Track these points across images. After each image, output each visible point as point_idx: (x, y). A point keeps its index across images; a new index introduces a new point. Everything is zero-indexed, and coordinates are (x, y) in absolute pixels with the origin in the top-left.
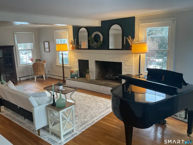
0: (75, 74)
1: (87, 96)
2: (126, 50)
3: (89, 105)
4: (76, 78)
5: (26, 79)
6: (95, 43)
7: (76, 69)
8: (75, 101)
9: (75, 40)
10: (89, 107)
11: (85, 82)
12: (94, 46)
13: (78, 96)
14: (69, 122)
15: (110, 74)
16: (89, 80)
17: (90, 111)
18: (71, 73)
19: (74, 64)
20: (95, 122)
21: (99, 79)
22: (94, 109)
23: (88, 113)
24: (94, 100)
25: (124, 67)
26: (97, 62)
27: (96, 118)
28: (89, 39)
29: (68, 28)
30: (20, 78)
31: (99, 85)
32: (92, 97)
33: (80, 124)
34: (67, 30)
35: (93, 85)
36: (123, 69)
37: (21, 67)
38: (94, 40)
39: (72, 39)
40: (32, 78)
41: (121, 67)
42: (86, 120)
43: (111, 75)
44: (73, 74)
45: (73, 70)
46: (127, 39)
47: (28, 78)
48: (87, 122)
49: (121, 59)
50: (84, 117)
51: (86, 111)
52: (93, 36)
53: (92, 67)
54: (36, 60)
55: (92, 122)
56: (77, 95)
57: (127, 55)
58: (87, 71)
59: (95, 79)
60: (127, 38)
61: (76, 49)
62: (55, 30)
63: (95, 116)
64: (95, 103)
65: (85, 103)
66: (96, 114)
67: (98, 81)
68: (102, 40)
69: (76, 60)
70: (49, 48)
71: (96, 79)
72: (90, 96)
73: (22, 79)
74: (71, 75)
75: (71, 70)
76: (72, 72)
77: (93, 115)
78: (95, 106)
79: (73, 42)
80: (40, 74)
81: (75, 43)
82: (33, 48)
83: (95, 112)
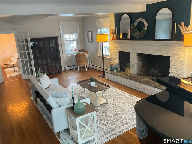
0: (114, 67)
1: (123, 94)
2: (176, 41)
3: (122, 106)
4: (115, 71)
5: (71, 68)
6: (138, 32)
7: (116, 61)
8: (107, 101)
9: (116, 29)
10: (122, 109)
11: (124, 77)
12: (136, 36)
13: (114, 93)
14: (90, 130)
15: (155, 69)
16: (129, 75)
17: (121, 115)
18: (111, 66)
19: (114, 56)
20: (124, 132)
21: (141, 75)
22: (126, 113)
23: (118, 118)
24: (130, 100)
25: (173, 63)
26: (139, 55)
27: (126, 126)
28: (131, 28)
29: (110, 16)
30: (65, 67)
31: (139, 82)
32: (129, 96)
33: (106, 131)
34: (109, 17)
35: (133, 81)
36: (171, 66)
37: (66, 57)
38: (136, 28)
39: (113, 28)
40: (75, 68)
41: (169, 63)
42: (113, 127)
43: (156, 72)
44: (112, 67)
45: (113, 62)
46: (179, 27)
47: (72, 67)
48: (114, 130)
49: (169, 53)
50: (112, 123)
51: (117, 114)
52: (136, 24)
53: (134, 60)
54: (80, 50)
55: (119, 130)
56: (113, 91)
57: (178, 48)
58: (127, 64)
59: (136, 74)
60: (179, 25)
61: (117, 39)
62: (98, 19)
63: (126, 123)
64: (130, 105)
65: (119, 103)
66: (128, 121)
67: (139, 77)
68: (146, 28)
69: (116, 52)
70: (92, 38)
71: (138, 75)
72: (127, 94)
73: (67, 69)
74: (111, 67)
75: (112, 62)
76: (112, 64)
77: (123, 122)
78: (130, 109)
79: (114, 32)
80: (82, 65)
81: (116, 33)
82: (77, 38)
83: (127, 117)
